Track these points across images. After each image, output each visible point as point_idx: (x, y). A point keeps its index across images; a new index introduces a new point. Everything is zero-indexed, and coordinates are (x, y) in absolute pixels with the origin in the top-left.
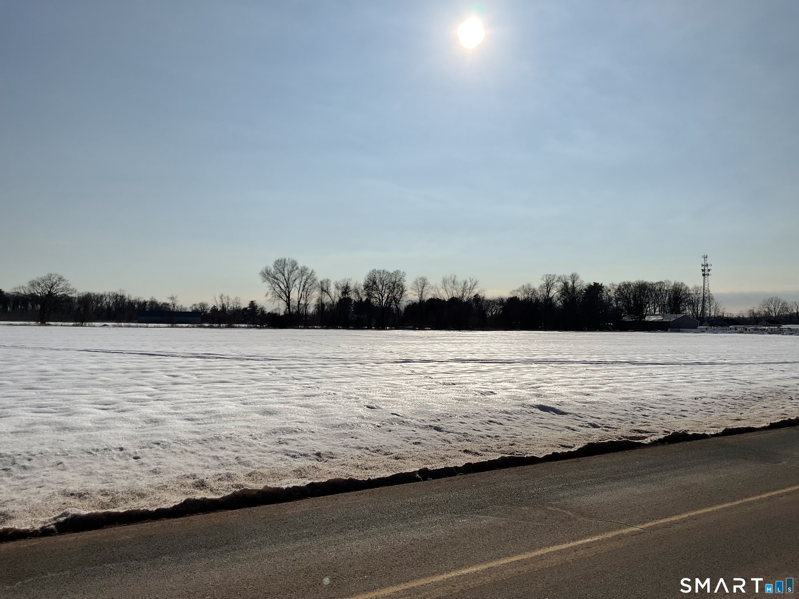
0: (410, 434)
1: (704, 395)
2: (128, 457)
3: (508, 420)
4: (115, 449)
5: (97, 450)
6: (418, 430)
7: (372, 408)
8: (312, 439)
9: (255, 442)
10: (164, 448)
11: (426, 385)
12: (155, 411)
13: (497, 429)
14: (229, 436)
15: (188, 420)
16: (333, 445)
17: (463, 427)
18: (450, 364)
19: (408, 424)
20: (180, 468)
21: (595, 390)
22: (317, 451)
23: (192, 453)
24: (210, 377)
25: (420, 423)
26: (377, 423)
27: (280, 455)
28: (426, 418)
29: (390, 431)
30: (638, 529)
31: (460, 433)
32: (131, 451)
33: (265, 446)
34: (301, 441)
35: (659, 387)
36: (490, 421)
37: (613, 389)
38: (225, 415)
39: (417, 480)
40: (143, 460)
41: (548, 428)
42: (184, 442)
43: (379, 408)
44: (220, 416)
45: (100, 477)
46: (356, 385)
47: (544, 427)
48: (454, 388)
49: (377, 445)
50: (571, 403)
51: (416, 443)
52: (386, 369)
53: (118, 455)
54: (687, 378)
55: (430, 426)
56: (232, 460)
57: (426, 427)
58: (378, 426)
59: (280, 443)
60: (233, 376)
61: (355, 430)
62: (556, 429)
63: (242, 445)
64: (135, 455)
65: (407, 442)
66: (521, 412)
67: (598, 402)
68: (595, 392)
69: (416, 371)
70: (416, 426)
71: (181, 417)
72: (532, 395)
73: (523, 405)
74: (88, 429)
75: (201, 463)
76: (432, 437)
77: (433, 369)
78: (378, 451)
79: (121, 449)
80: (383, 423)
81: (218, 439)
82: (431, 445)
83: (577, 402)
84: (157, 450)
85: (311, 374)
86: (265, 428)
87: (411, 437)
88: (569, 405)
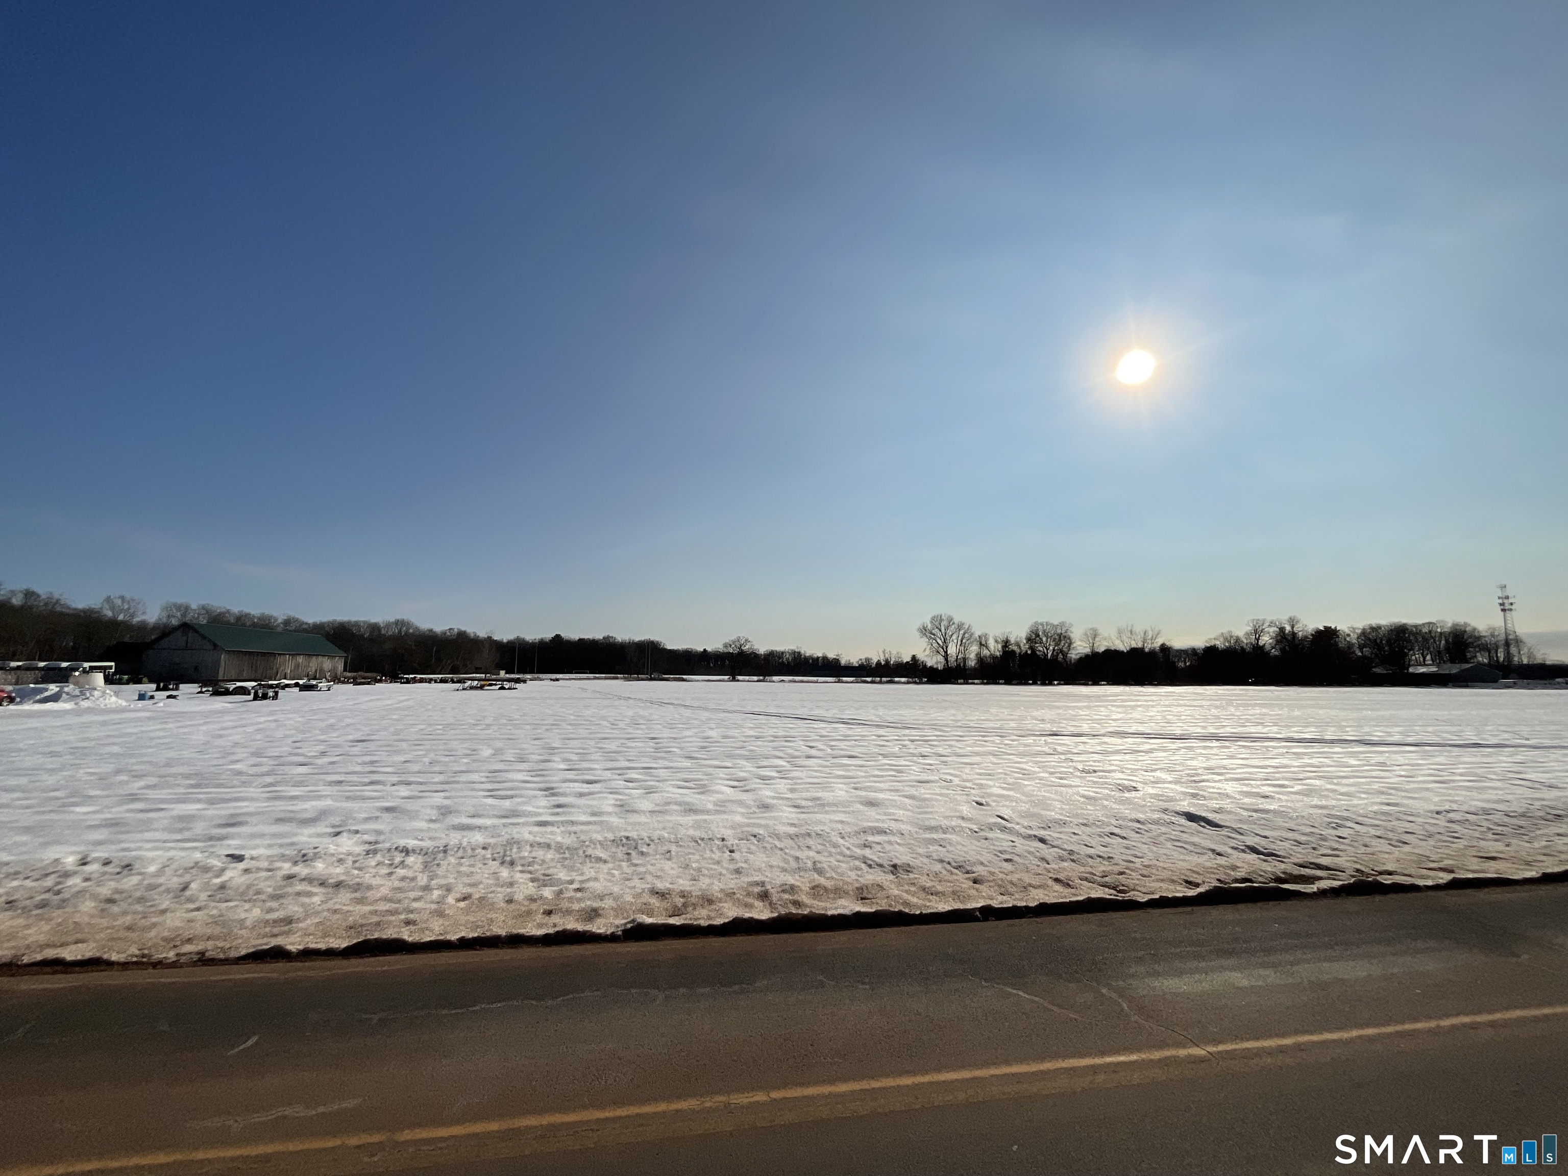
0: (1006, 845)
1: (1455, 807)
2: (725, 848)
3: (1137, 832)
4: (718, 839)
5: (703, 839)
6: (1019, 841)
7: (981, 804)
8: (899, 844)
9: (841, 841)
10: (758, 842)
11: (1060, 773)
12: (772, 794)
13: (1116, 847)
14: (821, 833)
15: (795, 807)
16: (916, 853)
17: (1072, 840)
18: (1106, 739)
19: (1009, 831)
20: (759, 870)
21: (1278, 789)
22: (895, 861)
23: (781, 849)
24: (842, 750)
25: (1026, 831)
26: (975, 827)
27: (857, 863)
28: (1033, 824)
29: (986, 839)
30: (1203, 1052)
31: (1065, 850)
32: (729, 843)
33: (848, 849)
34: (885, 845)
35: (1384, 789)
36: (1112, 834)
37: (1307, 789)
38: (829, 805)
39: (976, 919)
40: (736, 855)
41: (1185, 848)
42: (778, 837)
43: (988, 805)
44: (823, 805)
45: (692, 872)
46: (979, 769)
47: (1181, 847)
48: (1091, 779)
49: (962, 859)
50: (1234, 810)
51: (1006, 860)
52: (1026, 745)
53: (718, 846)
54: (1441, 773)
55: (1035, 836)
56: (810, 864)
57: (1030, 836)
58: (976, 832)
59: (865, 846)
60: (863, 750)
61: (948, 836)
62: (1196, 850)
63: (827, 845)
64: (731, 849)
65: (999, 857)
66: (1156, 822)
67: (1274, 812)
68: (1278, 793)
69: (1059, 749)
70: (1019, 834)
71: (790, 803)
72: (1184, 793)
73: (1165, 811)
74: (708, 812)
75: (782, 864)
76: (1030, 853)
77: (1081, 747)
78: (960, 867)
79: (723, 840)
80: (982, 827)
81: (809, 835)
82: (1024, 864)
83: (1243, 809)
84: (753, 844)
85: (940, 750)
86: (857, 825)
87: (1005, 851)
88: (1230, 812)
